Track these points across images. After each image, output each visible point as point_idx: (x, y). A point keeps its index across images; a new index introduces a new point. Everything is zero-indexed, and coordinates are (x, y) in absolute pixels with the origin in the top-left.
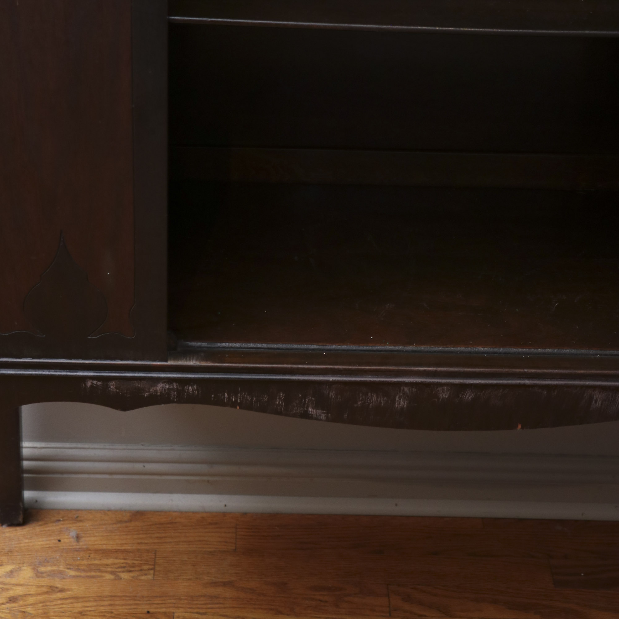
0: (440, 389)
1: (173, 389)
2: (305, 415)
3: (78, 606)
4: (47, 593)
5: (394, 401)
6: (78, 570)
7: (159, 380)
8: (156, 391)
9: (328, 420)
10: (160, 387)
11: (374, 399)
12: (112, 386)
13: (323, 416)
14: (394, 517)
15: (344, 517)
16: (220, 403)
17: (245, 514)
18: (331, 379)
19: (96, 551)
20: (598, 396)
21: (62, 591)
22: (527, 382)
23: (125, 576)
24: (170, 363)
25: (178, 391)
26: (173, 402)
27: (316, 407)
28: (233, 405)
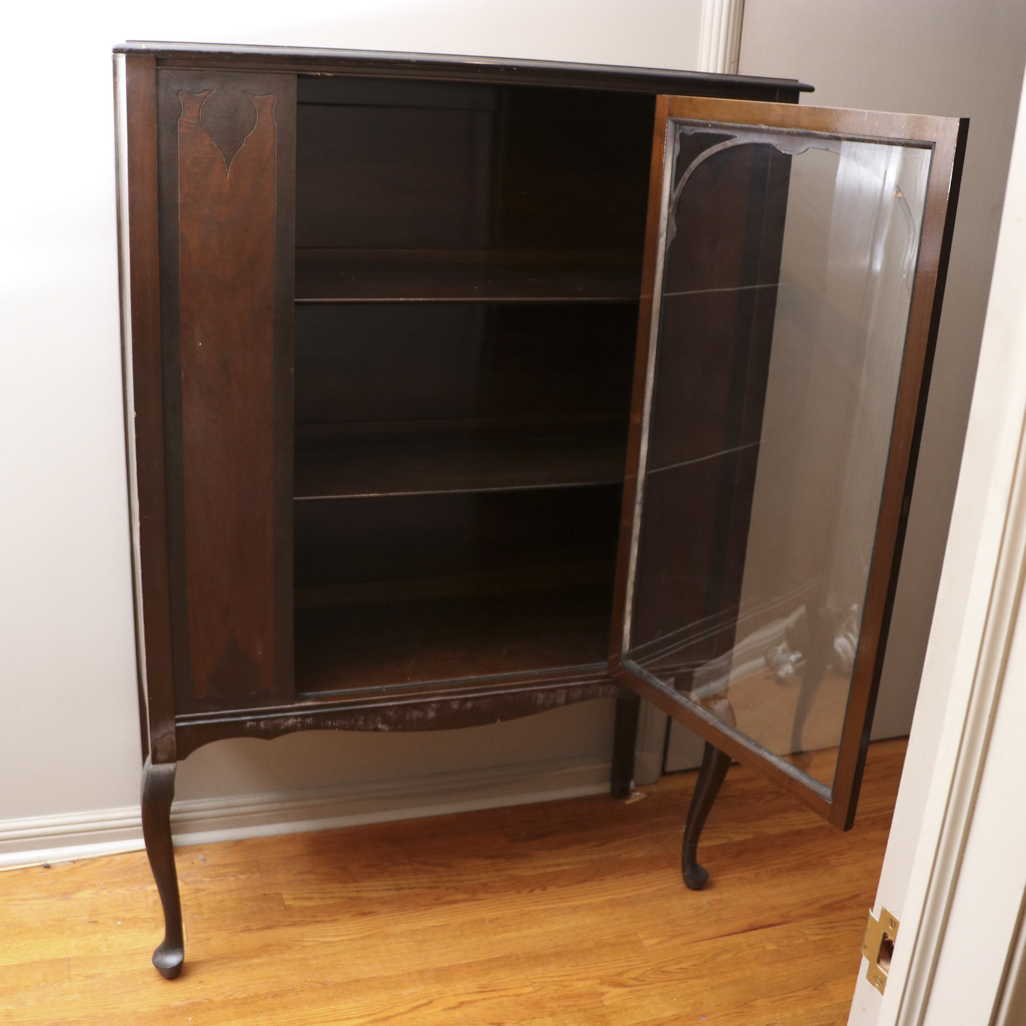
0: (453, 703)
1: (299, 722)
2: (376, 729)
3: (218, 898)
4: (196, 892)
5: (427, 714)
6: (211, 877)
7: (289, 717)
8: (288, 725)
9: (390, 731)
10: (291, 722)
11: (416, 714)
12: (262, 724)
13: (387, 729)
14: (403, 821)
15: (370, 826)
16: (326, 727)
17: (307, 833)
18: (391, 704)
19: (219, 866)
20: (541, 696)
21: (204, 890)
22: (502, 692)
23: (243, 877)
24: (297, 705)
25: (301, 723)
26: (299, 730)
27: (382, 723)
28: (333, 728)
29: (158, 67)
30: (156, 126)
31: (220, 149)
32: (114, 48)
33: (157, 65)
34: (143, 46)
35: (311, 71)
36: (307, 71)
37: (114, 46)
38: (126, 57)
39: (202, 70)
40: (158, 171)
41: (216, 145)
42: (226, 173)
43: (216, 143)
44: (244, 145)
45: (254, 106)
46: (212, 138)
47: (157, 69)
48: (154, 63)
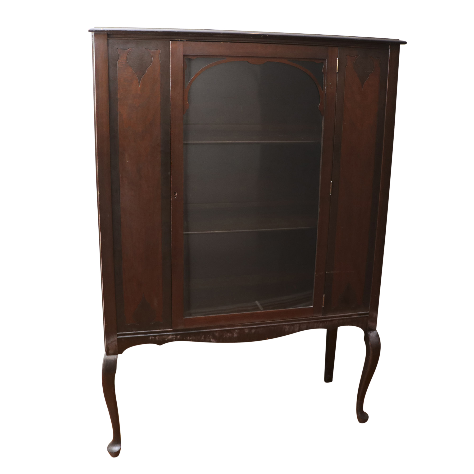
0: (246, 330)
1: (174, 337)
5: (233, 335)
7: (169, 335)
8: (169, 338)
11: (228, 335)
12: (157, 338)
18: (217, 330)
20: (287, 327)
27: (213, 339)
30: (107, 64)
31: (136, 74)
37: (89, 29)
38: (95, 34)
39: (127, 39)
40: (109, 84)
42: (139, 85)
43: (134, 71)
44: (147, 72)
45: (151, 55)
46: (132, 69)
47: (108, 39)
48: (107, 37)
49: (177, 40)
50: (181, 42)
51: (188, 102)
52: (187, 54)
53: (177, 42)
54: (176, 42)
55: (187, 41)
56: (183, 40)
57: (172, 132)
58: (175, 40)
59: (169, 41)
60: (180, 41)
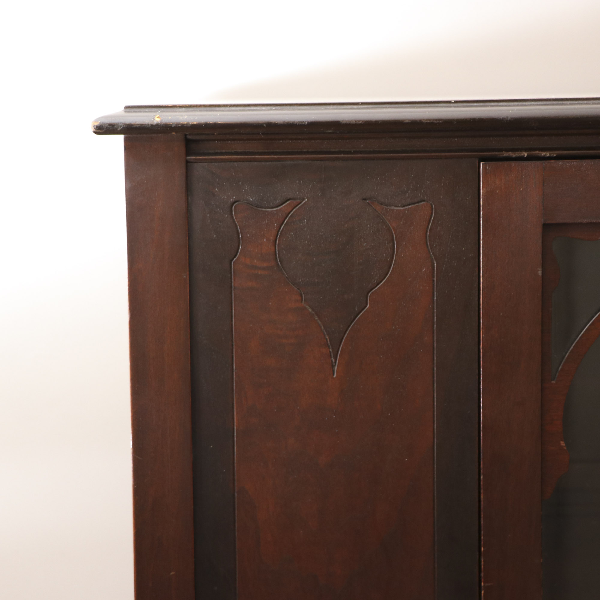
29: (188, 158)
30: (186, 276)
31: (319, 317)
32: (97, 124)
33: (188, 152)
34: (157, 118)
35: (507, 150)
36: (501, 150)
37: (96, 121)
38: (126, 141)
39: (278, 160)
40: (192, 364)
41: (310, 310)
42: (333, 366)
43: (311, 307)
44: (368, 306)
45: (389, 229)
46: (302, 296)
47: (187, 162)
48: (183, 149)
49: (511, 154)
50: (533, 164)
51: (563, 444)
52: (559, 220)
53: (513, 163)
54: (506, 163)
55: (559, 158)
56: (543, 154)
57: (487, 585)
58: (505, 154)
59: (477, 161)
60: (529, 159)
